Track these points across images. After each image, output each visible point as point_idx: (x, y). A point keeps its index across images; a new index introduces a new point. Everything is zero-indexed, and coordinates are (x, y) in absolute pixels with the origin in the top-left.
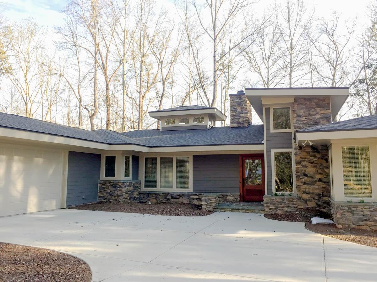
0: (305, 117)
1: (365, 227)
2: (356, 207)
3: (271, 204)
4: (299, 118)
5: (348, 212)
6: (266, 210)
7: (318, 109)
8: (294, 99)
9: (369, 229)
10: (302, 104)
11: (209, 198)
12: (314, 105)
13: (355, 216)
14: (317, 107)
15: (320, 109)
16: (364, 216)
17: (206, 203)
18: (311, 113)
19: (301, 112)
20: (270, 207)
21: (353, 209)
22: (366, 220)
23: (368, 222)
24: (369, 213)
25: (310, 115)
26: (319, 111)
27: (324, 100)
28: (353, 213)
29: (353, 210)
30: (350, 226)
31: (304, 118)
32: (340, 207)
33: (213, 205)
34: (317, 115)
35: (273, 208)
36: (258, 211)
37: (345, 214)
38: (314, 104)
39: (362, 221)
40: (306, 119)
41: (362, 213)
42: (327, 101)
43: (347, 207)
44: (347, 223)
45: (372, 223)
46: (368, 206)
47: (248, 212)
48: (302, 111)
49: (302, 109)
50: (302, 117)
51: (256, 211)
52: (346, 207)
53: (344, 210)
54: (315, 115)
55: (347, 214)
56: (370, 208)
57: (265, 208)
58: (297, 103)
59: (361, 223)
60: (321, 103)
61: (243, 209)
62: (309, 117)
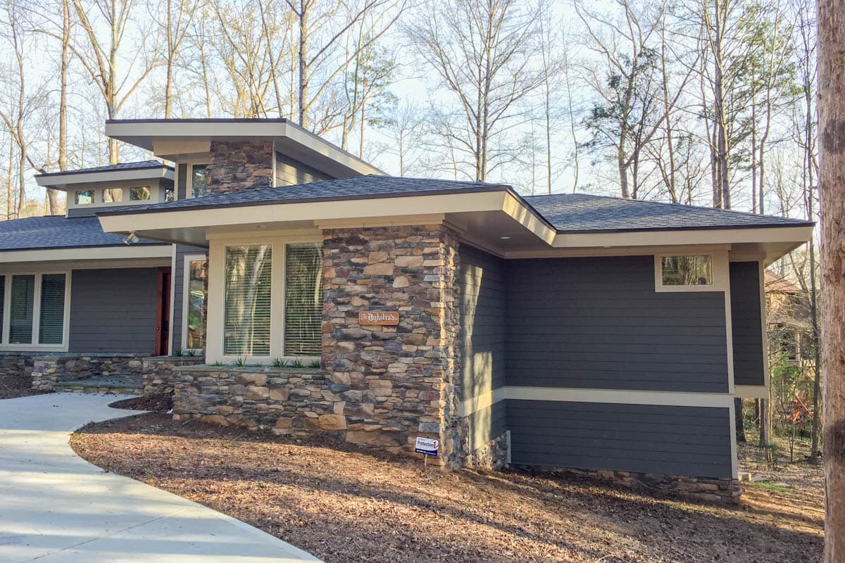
0: (228, 183)
1: (218, 419)
2: (206, 376)
3: (157, 373)
4: (214, 186)
5: (192, 385)
6: (146, 388)
7: (250, 167)
8: (209, 144)
9: (225, 423)
10: (223, 155)
11: (46, 362)
12: (244, 158)
13: (203, 395)
14: (248, 162)
15: (253, 165)
16: (217, 394)
17: (40, 375)
18: (239, 175)
19: (221, 173)
20: (155, 382)
21: (200, 379)
22: (221, 403)
23: (224, 408)
24: (227, 387)
25: (235, 179)
26: (251, 170)
27: (261, 148)
28: (199, 387)
29: (200, 382)
30: (194, 415)
31: (226, 185)
32: (179, 375)
33: (53, 378)
34: (249, 179)
35: (159, 382)
36: (131, 390)
37: (186, 391)
38: (244, 155)
39: (214, 405)
40: (228, 189)
41: (215, 388)
42: (266, 150)
43: (192, 375)
44: (188, 408)
45: (230, 409)
46: (226, 372)
47: (113, 391)
48: (223, 171)
49: (222, 166)
50: (222, 184)
51: (128, 390)
52: (189, 374)
53: (185, 381)
54: (244, 180)
55: (189, 389)
56: (228, 378)
57: (145, 383)
58: (214, 154)
59: (211, 408)
60: (256, 154)
61: (104, 386)
62: (235, 184)
